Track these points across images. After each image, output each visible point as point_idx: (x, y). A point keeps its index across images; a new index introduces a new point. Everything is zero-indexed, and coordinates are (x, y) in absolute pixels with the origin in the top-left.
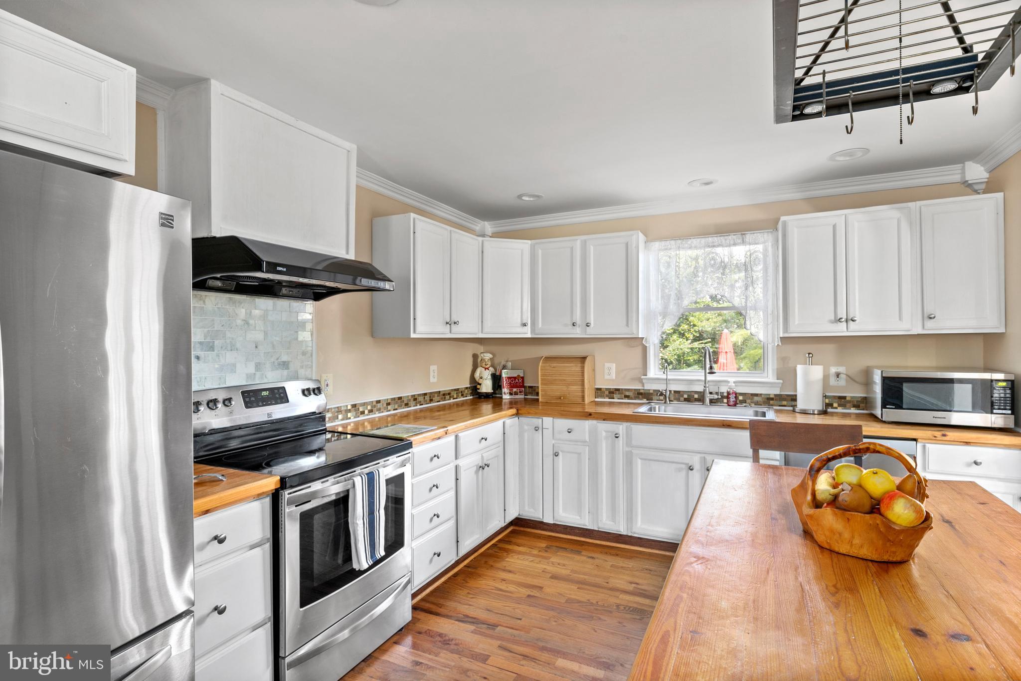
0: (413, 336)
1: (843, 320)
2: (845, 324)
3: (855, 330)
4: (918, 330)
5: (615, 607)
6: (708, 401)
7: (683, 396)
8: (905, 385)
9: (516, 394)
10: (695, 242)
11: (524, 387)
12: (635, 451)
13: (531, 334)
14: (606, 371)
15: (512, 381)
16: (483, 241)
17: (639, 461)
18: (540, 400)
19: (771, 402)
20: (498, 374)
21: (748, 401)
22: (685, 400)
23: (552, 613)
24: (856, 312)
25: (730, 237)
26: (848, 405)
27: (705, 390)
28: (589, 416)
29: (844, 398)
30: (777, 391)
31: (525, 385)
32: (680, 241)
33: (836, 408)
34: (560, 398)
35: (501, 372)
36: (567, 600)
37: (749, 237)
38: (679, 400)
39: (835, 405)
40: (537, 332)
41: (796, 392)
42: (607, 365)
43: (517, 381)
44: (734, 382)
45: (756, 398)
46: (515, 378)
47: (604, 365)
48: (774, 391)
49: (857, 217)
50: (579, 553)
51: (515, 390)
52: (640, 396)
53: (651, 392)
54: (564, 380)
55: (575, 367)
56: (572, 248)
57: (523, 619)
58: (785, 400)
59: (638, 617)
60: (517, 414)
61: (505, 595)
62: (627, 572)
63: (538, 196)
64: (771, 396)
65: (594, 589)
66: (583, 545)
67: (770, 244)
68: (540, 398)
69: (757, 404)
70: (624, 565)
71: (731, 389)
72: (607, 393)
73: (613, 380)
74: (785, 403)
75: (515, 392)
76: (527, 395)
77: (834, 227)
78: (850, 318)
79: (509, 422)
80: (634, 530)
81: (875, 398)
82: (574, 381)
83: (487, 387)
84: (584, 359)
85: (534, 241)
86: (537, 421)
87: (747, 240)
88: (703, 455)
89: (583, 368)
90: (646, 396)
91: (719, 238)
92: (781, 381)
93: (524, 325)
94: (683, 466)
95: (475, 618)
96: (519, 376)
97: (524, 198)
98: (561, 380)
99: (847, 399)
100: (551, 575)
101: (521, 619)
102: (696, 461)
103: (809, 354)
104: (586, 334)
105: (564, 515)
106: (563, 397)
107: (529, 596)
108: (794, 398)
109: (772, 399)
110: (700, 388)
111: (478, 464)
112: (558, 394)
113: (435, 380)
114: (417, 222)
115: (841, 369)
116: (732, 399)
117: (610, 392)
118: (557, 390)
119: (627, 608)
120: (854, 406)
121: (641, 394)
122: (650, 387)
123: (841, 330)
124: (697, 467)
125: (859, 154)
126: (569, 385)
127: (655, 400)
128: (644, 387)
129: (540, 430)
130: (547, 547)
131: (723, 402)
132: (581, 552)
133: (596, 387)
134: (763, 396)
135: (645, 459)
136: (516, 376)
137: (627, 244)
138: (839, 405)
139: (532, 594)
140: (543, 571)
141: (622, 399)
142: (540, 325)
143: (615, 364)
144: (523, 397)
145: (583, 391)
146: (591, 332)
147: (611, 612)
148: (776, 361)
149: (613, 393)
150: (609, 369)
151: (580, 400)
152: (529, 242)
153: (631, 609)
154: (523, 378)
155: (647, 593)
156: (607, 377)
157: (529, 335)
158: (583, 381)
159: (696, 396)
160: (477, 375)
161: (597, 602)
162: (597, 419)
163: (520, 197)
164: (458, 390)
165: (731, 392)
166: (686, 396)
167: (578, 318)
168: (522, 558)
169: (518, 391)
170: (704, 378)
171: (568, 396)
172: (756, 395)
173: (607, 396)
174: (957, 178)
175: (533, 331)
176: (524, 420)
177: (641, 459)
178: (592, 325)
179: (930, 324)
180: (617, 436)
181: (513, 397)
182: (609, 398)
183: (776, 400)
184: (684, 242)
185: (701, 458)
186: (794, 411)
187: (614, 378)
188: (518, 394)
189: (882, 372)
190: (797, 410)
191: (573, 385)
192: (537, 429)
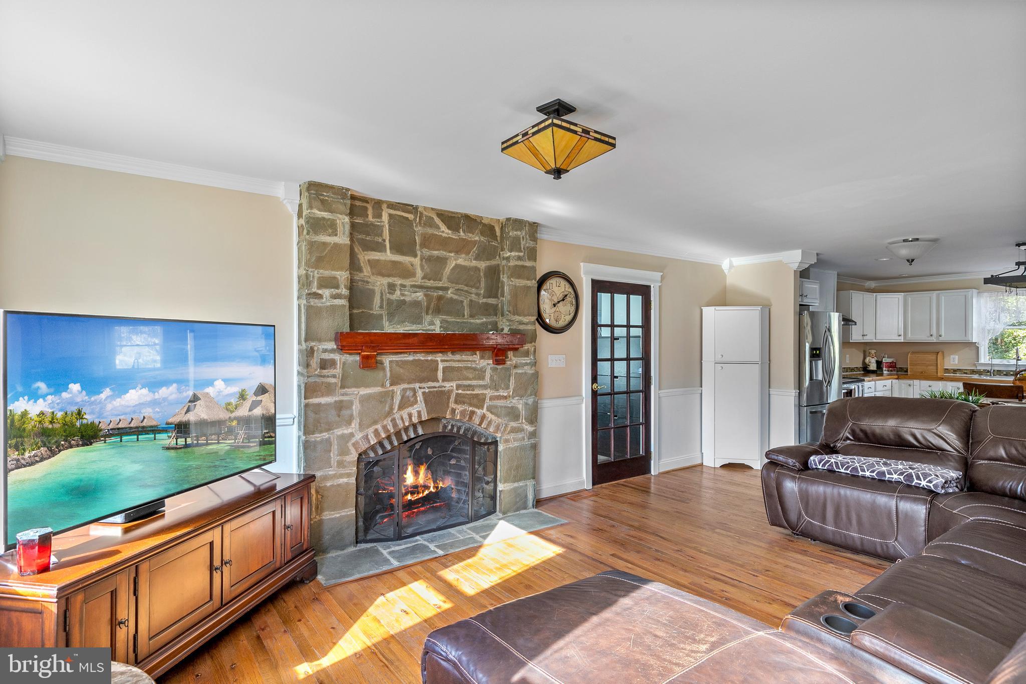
0: (851, 341)
7: (1004, 373)
11: (897, 368)
13: (903, 340)
14: (952, 360)
15: (889, 364)
16: (876, 295)
20: (880, 360)
22: (1004, 375)
28: (942, 379)
34: (922, 372)
35: (882, 359)
38: (1001, 375)
40: (907, 339)
42: (952, 356)
46: (891, 363)
47: (950, 356)
51: (890, 369)
52: (974, 373)
53: (982, 370)
54: (925, 363)
55: (933, 357)
56: (930, 297)
60: (897, 379)
68: (909, 373)
72: (952, 371)
73: (956, 364)
79: (894, 381)
82: (932, 364)
83: (873, 367)
84: (937, 353)
85: (906, 294)
86: (911, 382)
89: (937, 357)
93: (900, 336)
96: (893, 362)
98: (923, 363)
104: (939, 340)
106: (924, 370)
112: (921, 370)
113: (848, 362)
114: (853, 294)
117: (954, 371)
118: (919, 369)
122: (981, 368)
126: (928, 366)
127: (984, 375)
128: (977, 368)
129: (912, 386)
133: (945, 368)
137: (966, 296)
141: (963, 373)
142: (910, 336)
143: (957, 356)
144: (898, 372)
145: (937, 369)
146: (942, 339)
149: (956, 371)
150: (954, 359)
151: (935, 373)
152: (903, 294)
154: (895, 363)
156: (952, 363)
158: (937, 364)
159: (1011, 373)
160: (867, 361)
162: (946, 381)
164: (857, 368)
167: (934, 332)
171: (927, 369)
173: (952, 373)
175: (905, 338)
176: (901, 381)
178: (943, 336)
181: (891, 372)
188: (894, 370)
191: (930, 366)
192: (910, 385)
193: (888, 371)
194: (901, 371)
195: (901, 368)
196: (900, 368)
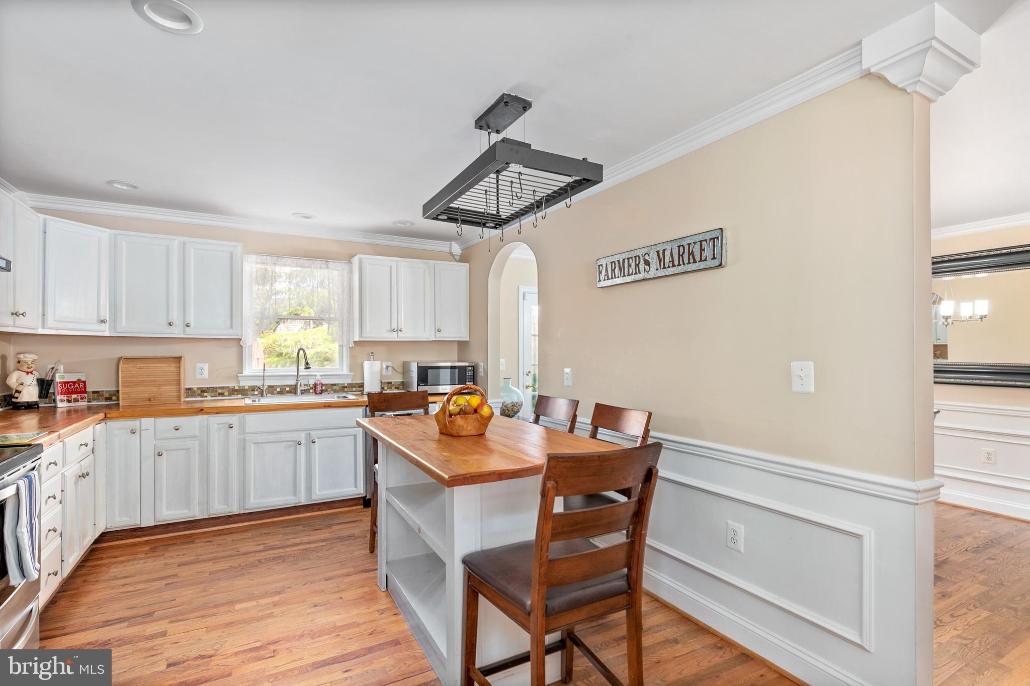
1: (396, 330)
2: (396, 332)
3: (402, 337)
4: (432, 338)
5: (257, 562)
6: (299, 392)
7: (276, 390)
8: (429, 371)
9: (76, 400)
10: (289, 261)
11: (86, 392)
12: (248, 437)
13: (110, 331)
14: (198, 371)
15: (70, 386)
17: (253, 446)
18: (120, 405)
19: (346, 389)
20: (46, 377)
21: (329, 390)
22: (279, 393)
23: (202, 586)
24: (402, 325)
25: (317, 262)
26: (393, 388)
27: (297, 384)
28: (200, 411)
29: (391, 383)
30: (350, 381)
31: (87, 390)
32: (276, 258)
33: (386, 390)
34: (150, 400)
35: (53, 376)
36: (209, 573)
37: (331, 264)
38: (272, 393)
39: (386, 388)
40: (118, 330)
41: (364, 380)
42: (199, 365)
43: (77, 385)
44: (320, 376)
45: (335, 387)
46: (74, 383)
47: (196, 365)
48: (346, 381)
49: (403, 264)
50: (193, 542)
51: (74, 396)
52: (235, 393)
53: (246, 388)
54: (155, 381)
55: (171, 368)
56: (167, 247)
57: (177, 599)
58: (355, 387)
59: (281, 561)
61: (139, 593)
62: (250, 540)
63: (135, 187)
64: (346, 385)
65: (230, 558)
66: (191, 537)
67: (346, 272)
68: (120, 402)
69: (335, 391)
70: (243, 537)
71: (318, 381)
72: (199, 392)
73: (205, 379)
74: (354, 389)
75: (75, 399)
76: (90, 402)
77: (391, 267)
78: (399, 329)
80: (247, 507)
81: (412, 382)
82: (165, 381)
83: (29, 395)
84: (178, 359)
85: (114, 231)
86: (134, 423)
87: (330, 266)
88: (308, 432)
89: (179, 368)
90: (243, 392)
91: (308, 261)
92: (353, 373)
93: (103, 322)
94: (292, 443)
95: (120, 618)
96: (78, 380)
97: (115, 185)
98: (151, 381)
99: (393, 383)
100: (177, 565)
101: (175, 600)
102: (302, 437)
103: (372, 353)
104: (184, 334)
105: (169, 513)
106: (153, 398)
107: (166, 584)
108: (362, 386)
109: (346, 387)
110: (292, 382)
111: (78, 473)
112: (147, 395)
115: (390, 364)
116: (319, 389)
117: (202, 392)
118: (144, 392)
119: (268, 560)
120: (396, 388)
121: (236, 390)
122: (246, 384)
123: (393, 337)
124: (303, 442)
125: (409, 225)
126: (161, 385)
127: (250, 395)
128: (239, 384)
129: (138, 433)
130: (151, 549)
131: (310, 392)
132: (194, 541)
133: (186, 387)
134: (339, 385)
135: (258, 443)
136: (75, 380)
137: (232, 253)
138: (388, 388)
139: (168, 582)
140: (165, 565)
141: (216, 397)
142: (124, 323)
143: (207, 364)
144: (86, 403)
145: (178, 391)
146: (191, 333)
147: (257, 566)
148: (349, 359)
149: (205, 391)
150: (202, 369)
151: (175, 400)
152: (108, 230)
153: (271, 559)
154: (84, 382)
155: (277, 546)
156: (198, 377)
157: (107, 334)
158: (179, 380)
159: (288, 389)
161: (240, 565)
162: (208, 413)
163: (110, 182)
165: (319, 383)
166: (278, 390)
167: (175, 316)
168: (131, 564)
169: (79, 397)
170: (296, 374)
171: (159, 397)
172: (335, 385)
173: (199, 395)
174: (447, 250)
175: (112, 328)
177: (254, 443)
178: (192, 324)
179: (438, 334)
180: (231, 426)
181: (71, 404)
182: (201, 397)
183: (349, 387)
184: (279, 260)
185: (307, 434)
186: (362, 394)
187: (207, 377)
188: (78, 401)
189: (418, 363)
190: (365, 393)
191: (166, 385)
192: (133, 432)
193: (69, 401)
194: (98, 400)
195: (98, 392)
196: (94, 392)
